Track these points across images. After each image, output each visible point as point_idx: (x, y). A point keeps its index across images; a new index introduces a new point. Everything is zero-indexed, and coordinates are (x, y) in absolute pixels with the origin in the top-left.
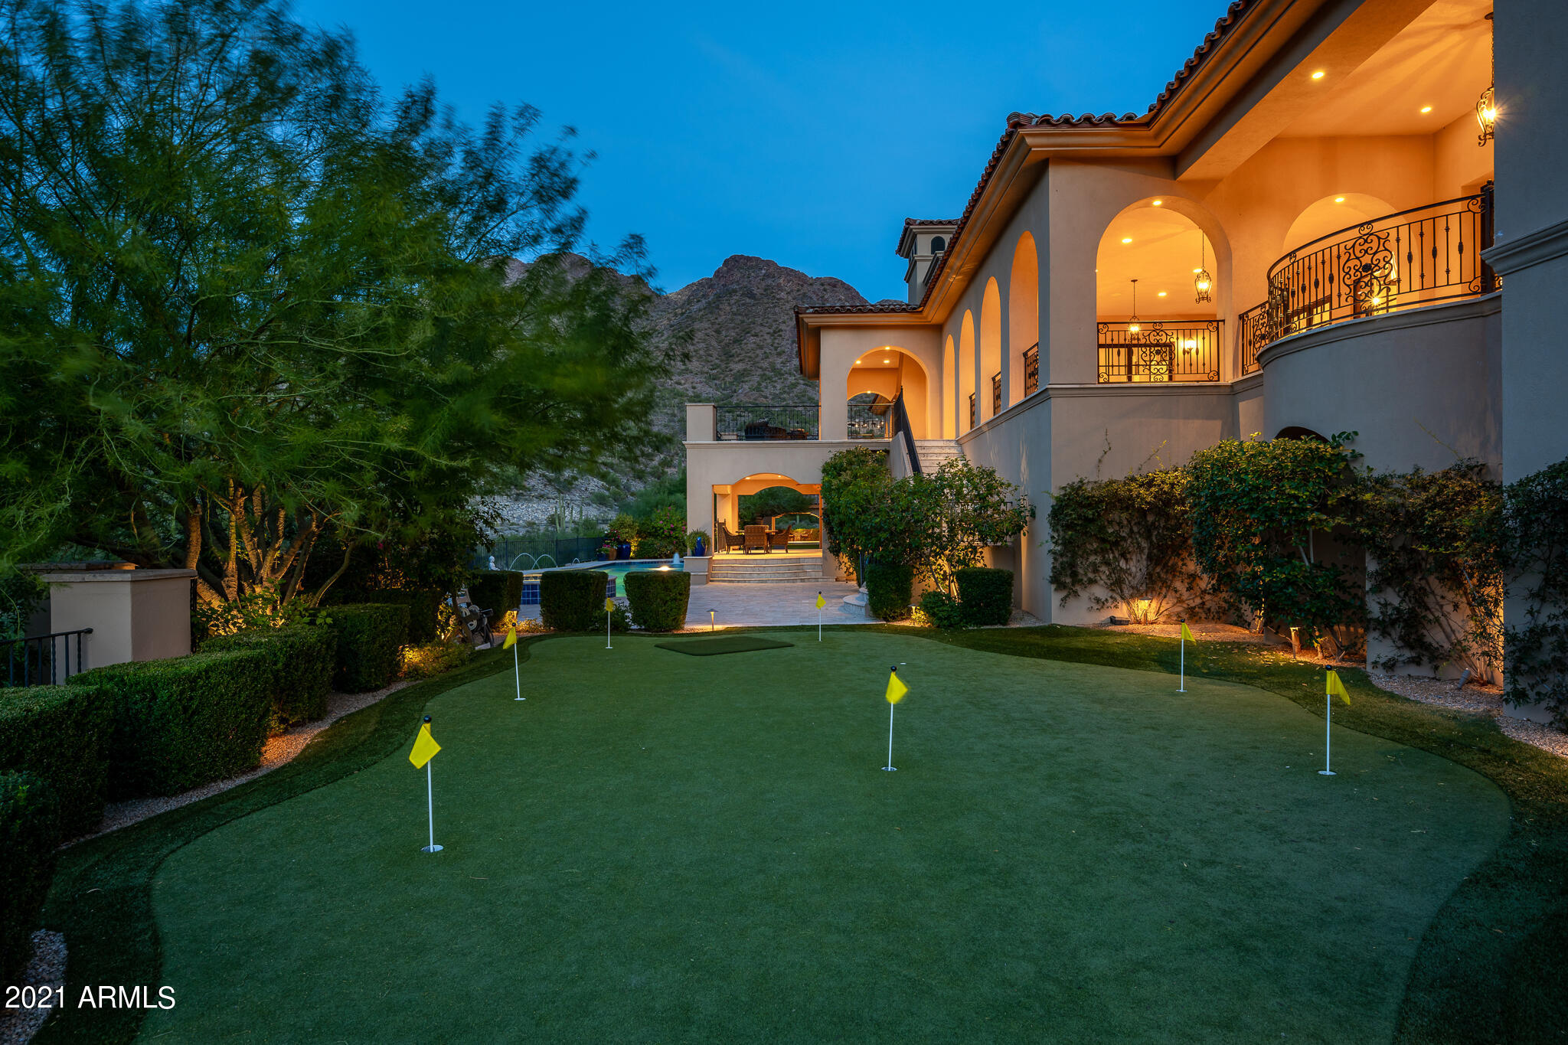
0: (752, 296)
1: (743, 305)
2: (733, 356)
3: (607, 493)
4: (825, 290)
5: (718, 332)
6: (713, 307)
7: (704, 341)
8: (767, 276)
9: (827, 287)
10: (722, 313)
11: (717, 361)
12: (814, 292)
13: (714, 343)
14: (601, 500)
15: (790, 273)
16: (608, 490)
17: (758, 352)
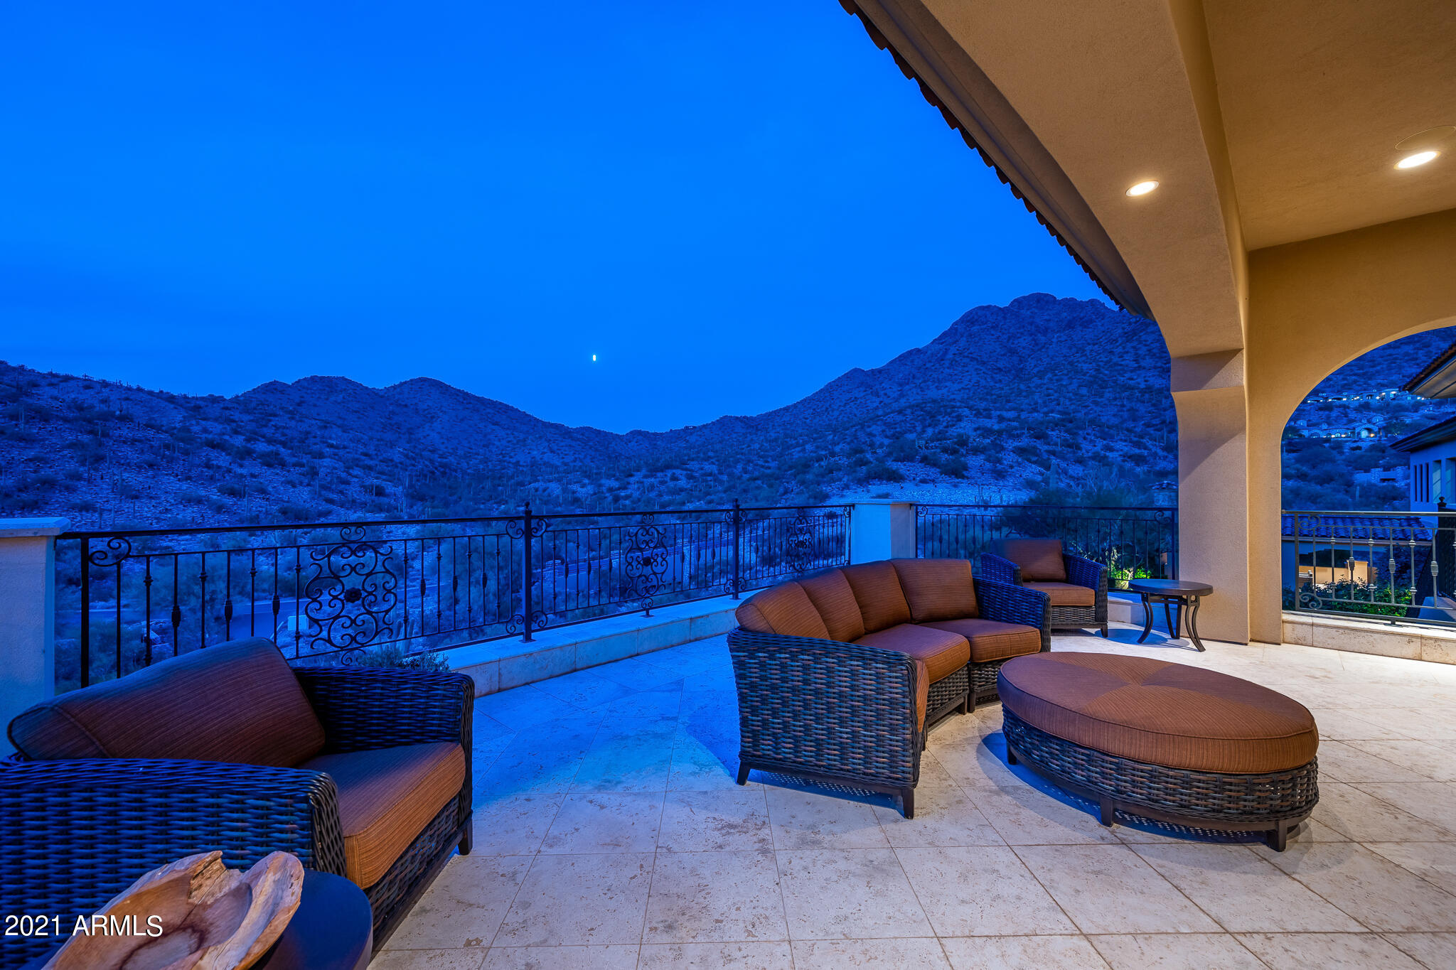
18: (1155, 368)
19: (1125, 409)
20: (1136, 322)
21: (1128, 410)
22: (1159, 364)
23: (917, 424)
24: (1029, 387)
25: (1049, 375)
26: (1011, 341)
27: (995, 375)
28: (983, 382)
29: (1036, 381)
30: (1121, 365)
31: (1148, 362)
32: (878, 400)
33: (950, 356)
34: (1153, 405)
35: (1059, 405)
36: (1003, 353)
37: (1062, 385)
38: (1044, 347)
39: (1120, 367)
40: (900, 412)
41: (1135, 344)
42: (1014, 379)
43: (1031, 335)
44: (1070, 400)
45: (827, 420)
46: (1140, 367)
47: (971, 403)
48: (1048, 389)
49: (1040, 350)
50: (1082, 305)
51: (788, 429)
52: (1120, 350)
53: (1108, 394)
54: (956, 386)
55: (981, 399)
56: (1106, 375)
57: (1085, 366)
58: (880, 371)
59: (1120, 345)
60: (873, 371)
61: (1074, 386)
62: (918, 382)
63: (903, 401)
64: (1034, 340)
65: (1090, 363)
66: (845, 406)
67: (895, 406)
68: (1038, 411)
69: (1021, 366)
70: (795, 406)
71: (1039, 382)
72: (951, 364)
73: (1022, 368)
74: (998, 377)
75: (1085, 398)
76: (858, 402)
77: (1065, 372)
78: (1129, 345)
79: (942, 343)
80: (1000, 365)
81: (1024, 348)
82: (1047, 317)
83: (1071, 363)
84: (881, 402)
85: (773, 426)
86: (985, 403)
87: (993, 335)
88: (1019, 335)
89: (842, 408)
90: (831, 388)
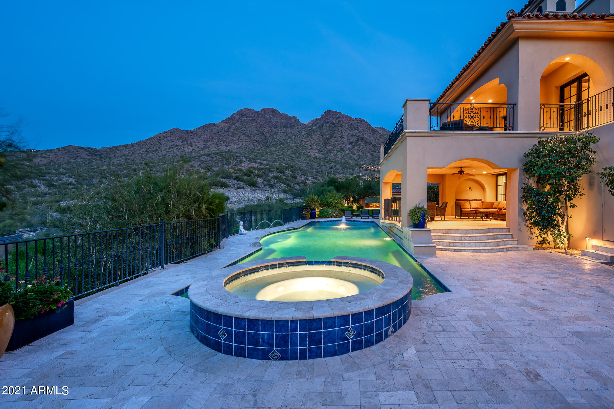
0: (333, 124)
1: (331, 127)
2: (327, 144)
3: (287, 189)
4: (358, 123)
5: (322, 136)
6: (321, 127)
7: (318, 139)
8: (339, 117)
9: (359, 122)
10: (324, 130)
11: (322, 146)
12: (355, 123)
13: (321, 139)
14: (285, 192)
15: (346, 117)
16: (287, 188)
17: (336, 143)
18: (317, 149)
19: (309, 164)
20: (310, 130)
21: (310, 165)
22: (318, 148)
23: (219, 163)
24: (271, 151)
25: (278, 147)
26: (261, 128)
27: (254, 143)
28: (249, 146)
29: (273, 149)
30: (306, 146)
31: (314, 147)
32: (191, 148)
33: (232, 130)
34: (318, 164)
35: (284, 160)
36: (257, 133)
37: (284, 152)
38: (275, 134)
39: (305, 147)
40: (209, 155)
41: (310, 138)
42: (263, 146)
43: (270, 127)
44: (289, 159)
45: (157, 156)
46: (312, 148)
47: (246, 155)
48: (279, 153)
49: (274, 135)
50: (290, 118)
51: (128, 159)
52: (305, 140)
53: (302, 158)
54: (236, 146)
55: (250, 154)
56: (300, 150)
57: (293, 145)
58: (192, 132)
59: (305, 138)
60: (187, 131)
61: (289, 153)
62: (215, 141)
63: (207, 150)
64: (271, 129)
65: (294, 144)
66: (170, 148)
67: (202, 152)
68: (276, 162)
69: (266, 141)
70: (132, 145)
71: (275, 149)
72: (232, 134)
73: (266, 142)
74: (256, 144)
75: (294, 158)
76: (179, 148)
77: (285, 146)
78: (308, 139)
79: (227, 123)
80: (257, 139)
81: (267, 133)
82: (277, 121)
83: (287, 143)
84: (193, 149)
85: (115, 156)
86: (252, 156)
87: (253, 124)
88: (265, 126)
89: (168, 150)
90: (159, 138)
